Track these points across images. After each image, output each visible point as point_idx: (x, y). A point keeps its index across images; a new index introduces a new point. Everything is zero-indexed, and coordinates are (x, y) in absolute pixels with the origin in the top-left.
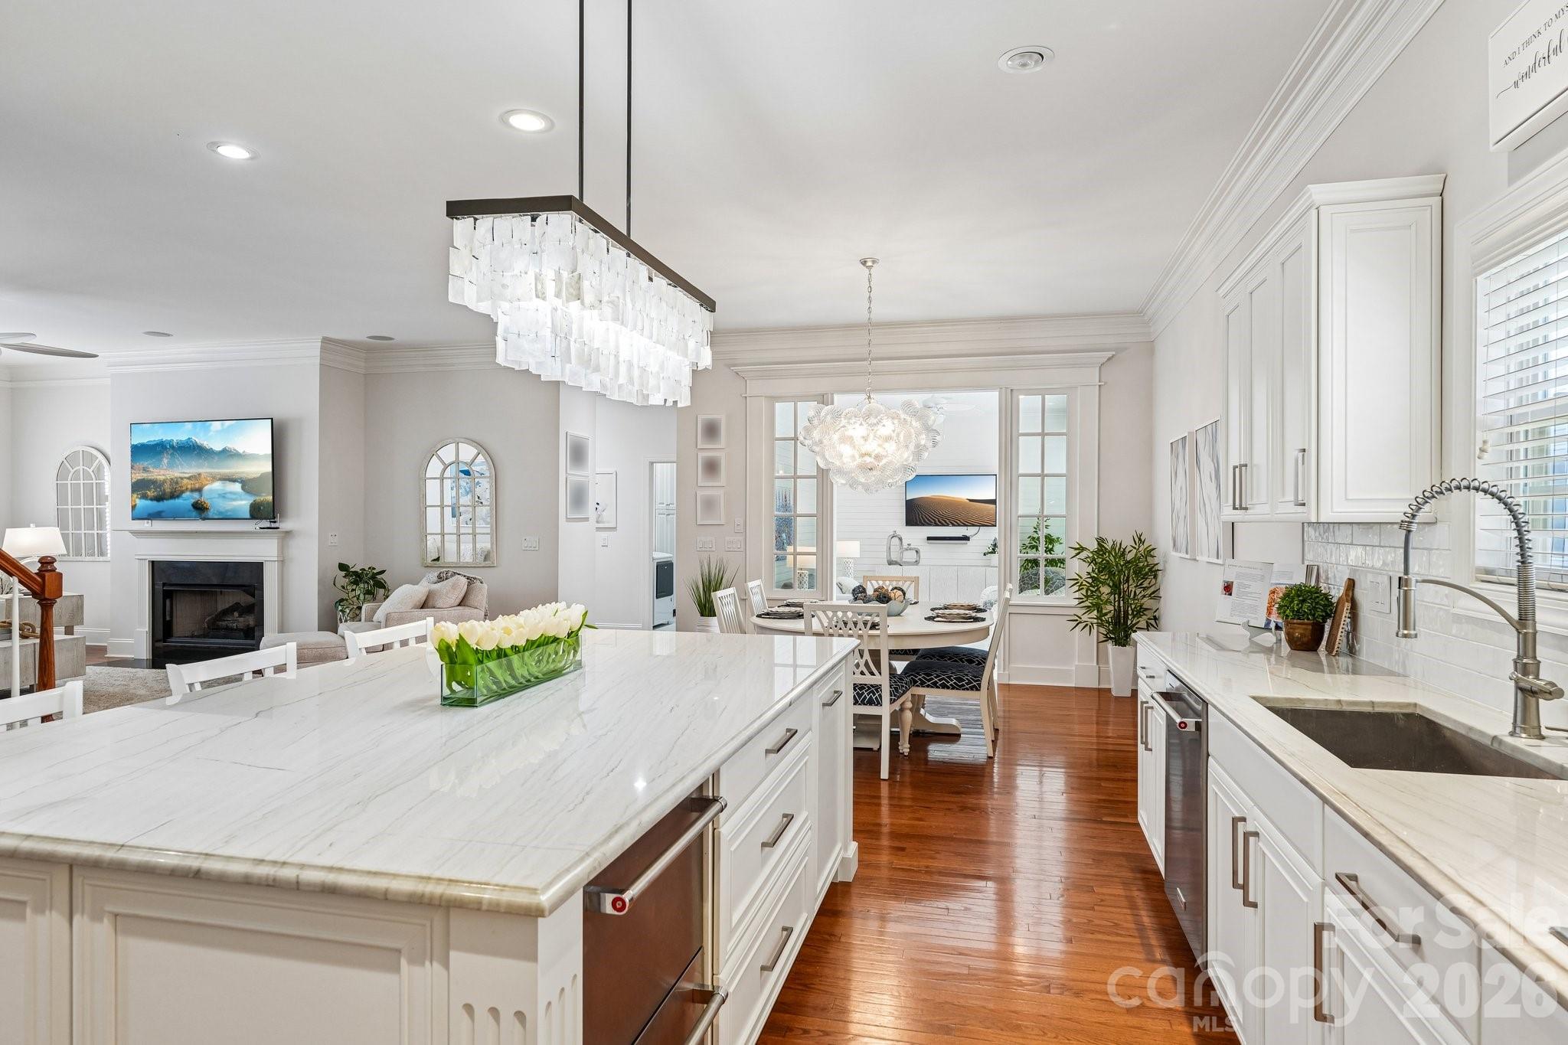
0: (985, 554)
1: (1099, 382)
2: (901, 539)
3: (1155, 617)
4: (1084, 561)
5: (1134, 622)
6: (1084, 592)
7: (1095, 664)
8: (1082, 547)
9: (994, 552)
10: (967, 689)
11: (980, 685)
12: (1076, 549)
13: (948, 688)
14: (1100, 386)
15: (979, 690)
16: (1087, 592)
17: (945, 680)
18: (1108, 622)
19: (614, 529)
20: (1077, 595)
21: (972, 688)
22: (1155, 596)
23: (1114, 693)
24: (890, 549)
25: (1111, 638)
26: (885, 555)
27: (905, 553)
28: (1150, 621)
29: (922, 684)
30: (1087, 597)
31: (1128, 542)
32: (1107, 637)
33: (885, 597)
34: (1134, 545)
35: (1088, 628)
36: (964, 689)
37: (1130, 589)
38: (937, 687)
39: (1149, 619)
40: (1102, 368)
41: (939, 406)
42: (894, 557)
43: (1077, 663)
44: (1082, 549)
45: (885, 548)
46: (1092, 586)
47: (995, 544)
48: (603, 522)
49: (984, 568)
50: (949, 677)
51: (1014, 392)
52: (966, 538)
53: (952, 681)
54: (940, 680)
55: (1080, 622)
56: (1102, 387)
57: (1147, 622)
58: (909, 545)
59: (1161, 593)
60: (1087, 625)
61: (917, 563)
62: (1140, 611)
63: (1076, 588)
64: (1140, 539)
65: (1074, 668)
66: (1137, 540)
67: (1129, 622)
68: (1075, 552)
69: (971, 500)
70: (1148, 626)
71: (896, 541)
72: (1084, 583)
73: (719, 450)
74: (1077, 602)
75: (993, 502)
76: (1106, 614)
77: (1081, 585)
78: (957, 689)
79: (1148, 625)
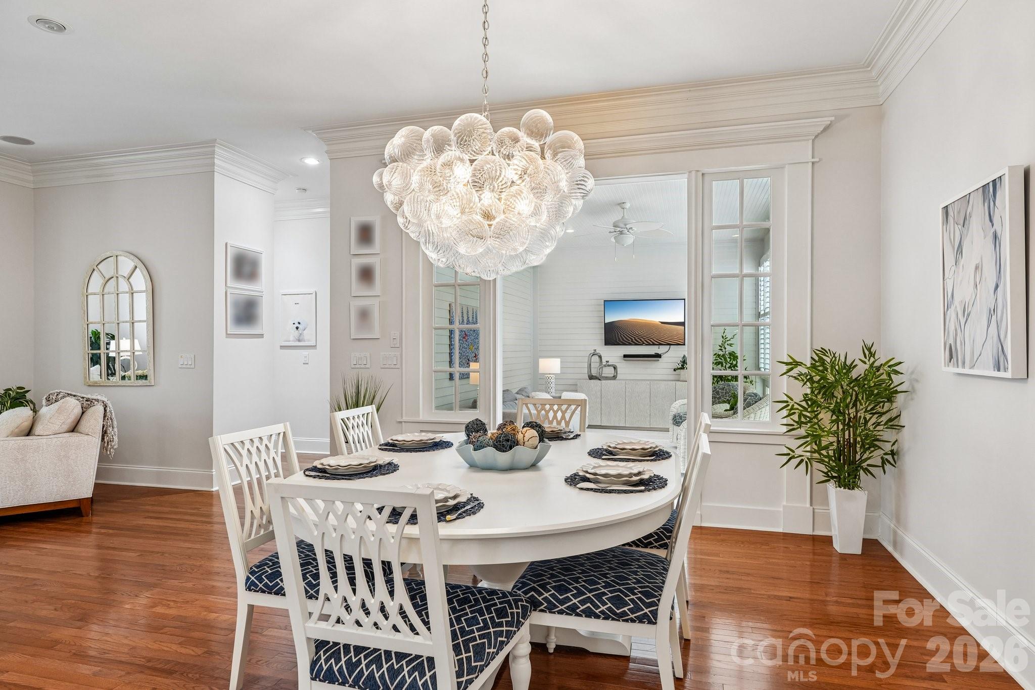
0: (675, 370)
1: (813, 157)
2: (600, 357)
3: (892, 451)
4: (797, 379)
5: (865, 456)
6: (796, 417)
7: (808, 505)
8: (795, 361)
9: (683, 368)
10: (633, 621)
11: (655, 614)
12: (787, 364)
13: (597, 617)
14: (813, 163)
15: (655, 623)
16: (800, 417)
17: (592, 602)
18: (828, 456)
19: (314, 347)
20: (785, 421)
21: (640, 620)
22: (894, 424)
23: (838, 546)
24: (590, 365)
25: (833, 477)
26: (586, 371)
27: (604, 369)
28: (886, 457)
29: (551, 609)
30: (800, 423)
31: (855, 354)
32: (828, 476)
33: (508, 440)
34: (864, 359)
35: (803, 465)
36: (627, 621)
37: (859, 415)
38: (578, 615)
39: (886, 454)
40: (816, 141)
41: (628, 226)
42: (594, 372)
43: (785, 503)
44: (796, 364)
45: (586, 365)
46: (806, 409)
47: (684, 361)
48: (304, 341)
49: (674, 382)
50: (599, 596)
51: (706, 177)
52: (658, 356)
53: (604, 604)
54: (583, 602)
55: (793, 457)
56: (816, 166)
57: (882, 458)
58: (607, 362)
59: (903, 421)
60: (802, 461)
61: (614, 378)
62: (872, 443)
63: (785, 412)
64: (870, 352)
65: (781, 509)
66: (867, 353)
67: (858, 457)
68: (785, 368)
69: (662, 323)
70: (883, 463)
71: (596, 358)
72: (796, 406)
73: (374, 255)
74: (785, 429)
75: (683, 324)
76: (826, 448)
77: (792, 409)
78: (613, 619)
79: (884, 461)
